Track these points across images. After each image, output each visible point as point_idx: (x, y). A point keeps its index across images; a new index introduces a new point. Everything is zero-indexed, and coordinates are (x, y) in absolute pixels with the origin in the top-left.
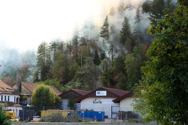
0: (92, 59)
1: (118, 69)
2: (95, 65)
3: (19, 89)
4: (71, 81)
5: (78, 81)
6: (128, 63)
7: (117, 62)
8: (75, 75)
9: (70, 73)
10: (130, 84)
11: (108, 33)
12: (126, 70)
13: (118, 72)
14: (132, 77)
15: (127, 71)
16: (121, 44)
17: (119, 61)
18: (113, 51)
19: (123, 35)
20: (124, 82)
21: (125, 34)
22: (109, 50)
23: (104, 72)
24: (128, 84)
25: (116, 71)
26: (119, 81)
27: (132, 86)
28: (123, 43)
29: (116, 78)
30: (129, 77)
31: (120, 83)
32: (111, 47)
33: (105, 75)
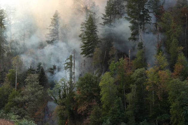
0: (36, 76)
1: (85, 95)
2: (42, 87)
5: (13, 113)
6: (105, 85)
7: (81, 85)
8: (7, 102)
10: (109, 119)
11: (58, 37)
12: (101, 97)
13: (85, 99)
14: (111, 108)
15: (103, 99)
16: (84, 57)
17: (86, 83)
18: (72, 66)
19: (86, 42)
20: (98, 115)
21: (89, 41)
22: (66, 65)
23: (60, 97)
24: (104, 120)
25: (82, 98)
26: (90, 115)
27: (110, 122)
28: (87, 55)
29: (82, 108)
30: (106, 109)
31: (92, 117)
32: (69, 61)
33: (63, 104)
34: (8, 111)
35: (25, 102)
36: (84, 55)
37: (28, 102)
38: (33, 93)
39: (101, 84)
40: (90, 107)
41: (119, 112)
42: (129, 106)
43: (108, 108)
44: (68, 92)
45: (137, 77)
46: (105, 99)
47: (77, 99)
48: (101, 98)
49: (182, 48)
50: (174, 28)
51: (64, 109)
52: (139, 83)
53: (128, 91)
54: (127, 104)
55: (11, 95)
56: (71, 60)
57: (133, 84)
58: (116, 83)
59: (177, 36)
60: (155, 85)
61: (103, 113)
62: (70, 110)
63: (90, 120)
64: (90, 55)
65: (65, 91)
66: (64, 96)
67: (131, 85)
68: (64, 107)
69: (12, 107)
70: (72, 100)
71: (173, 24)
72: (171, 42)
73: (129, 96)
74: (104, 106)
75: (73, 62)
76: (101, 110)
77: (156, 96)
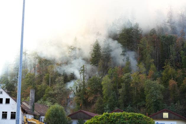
0: (62, 78)
1: (93, 90)
3: (32, 109)
4: (40, 100)
5: (48, 101)
6: (105, 84)
7: (90, 84)
8: (44, 94)
9: (39, 92)
10: (107, 105)
13: (92, 93)
14: (109, 98)
15: (104, 92)
16: (92, 66)
17: (93, 82)
18: (84, 72)
19: (93, 56)
20: (101, 102)
21: (95, 56)
22: (81, 71)
23: (77, 91)
24: (105, 106)
25: (91, 92)
26: (96, 102)
27: (109, 107)
28: (94, 64)
29: (91, 98)
30: (106, 98)
31: (97, 104)
32: (83, 68)
33: (79, 96)
34: (45, 100)
35: (55, 94)
36: (92, 65)
37: (57, 94)
38: (60, 89)
39: (102, 83)
40: (96, 97)
41: (114, 101)
42: (120, 97)
43: (107, 98)
44: (82, 88)
45: (125, 78)
46: (105, 92)
47: (88, 93)
48: (103, 92)
49: (153, 60)
50: (148, 48)
51: (80, 99)
52: (126, 82)
53: (120, 87)
54: (119, 95)
55: (47, 90)
56: (84, 68)
57: (123, 83)
58: (112, 82)
59: (150, 52)
60: (137, 83)
61: (104, 101)
62: (83, 100)
63: (96, 106)
64: (96, 65)
65: (80, 87)
66: (80, 90)
67: (122, 84)
68: (80, 97)
69: (48, 97)
70: (85, 93)
71: (148, 45)
72: (147, 56)
73: (120, 91)
74: (104, 97)
75: (85, 69)
76: (103, 99)
77: (137, 91)
